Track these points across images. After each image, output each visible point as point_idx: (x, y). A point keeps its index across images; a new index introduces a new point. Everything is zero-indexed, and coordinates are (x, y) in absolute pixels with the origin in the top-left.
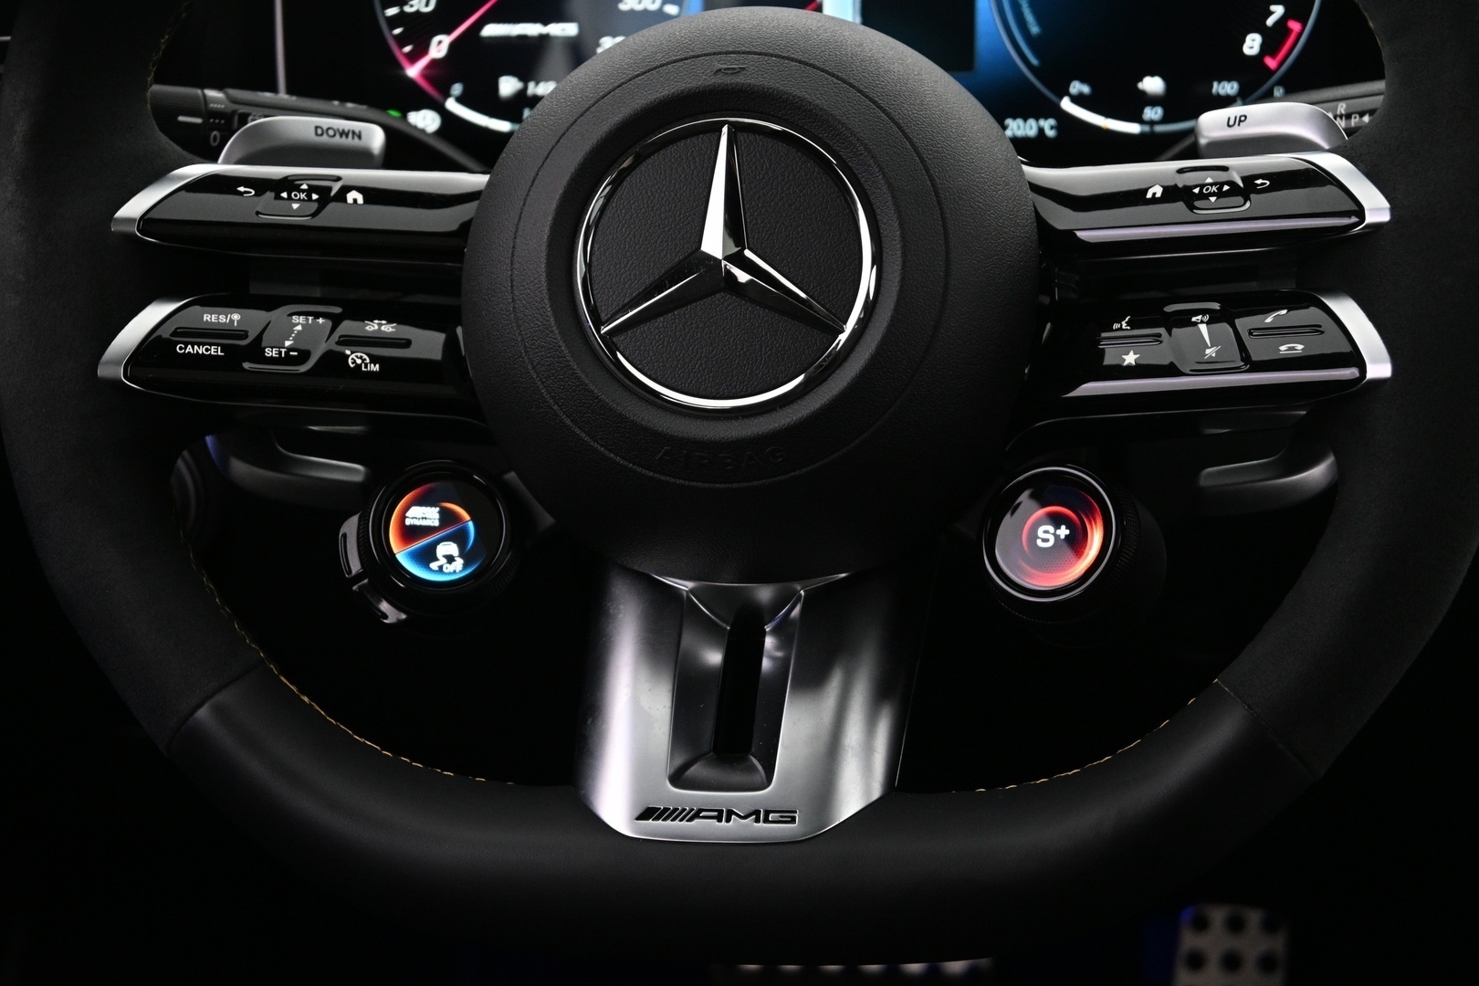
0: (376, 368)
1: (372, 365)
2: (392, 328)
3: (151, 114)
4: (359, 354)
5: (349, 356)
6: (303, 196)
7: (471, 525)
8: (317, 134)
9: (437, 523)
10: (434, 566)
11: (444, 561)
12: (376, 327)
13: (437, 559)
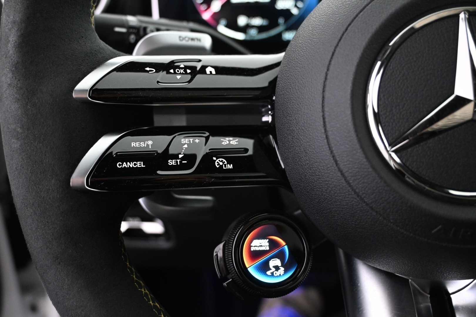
0: (230, 167)
1: (229, 165)
2: (236, 142)
3: (94, 30)
4: (221, 159)
5: (216, 160)
6: (182, 71)
7: (286, 248)
8: (180, 40)
9: (268, 248)
10: (269, 273)
11: (274, 269)
12: (228, 142)
13: (270, 269)
